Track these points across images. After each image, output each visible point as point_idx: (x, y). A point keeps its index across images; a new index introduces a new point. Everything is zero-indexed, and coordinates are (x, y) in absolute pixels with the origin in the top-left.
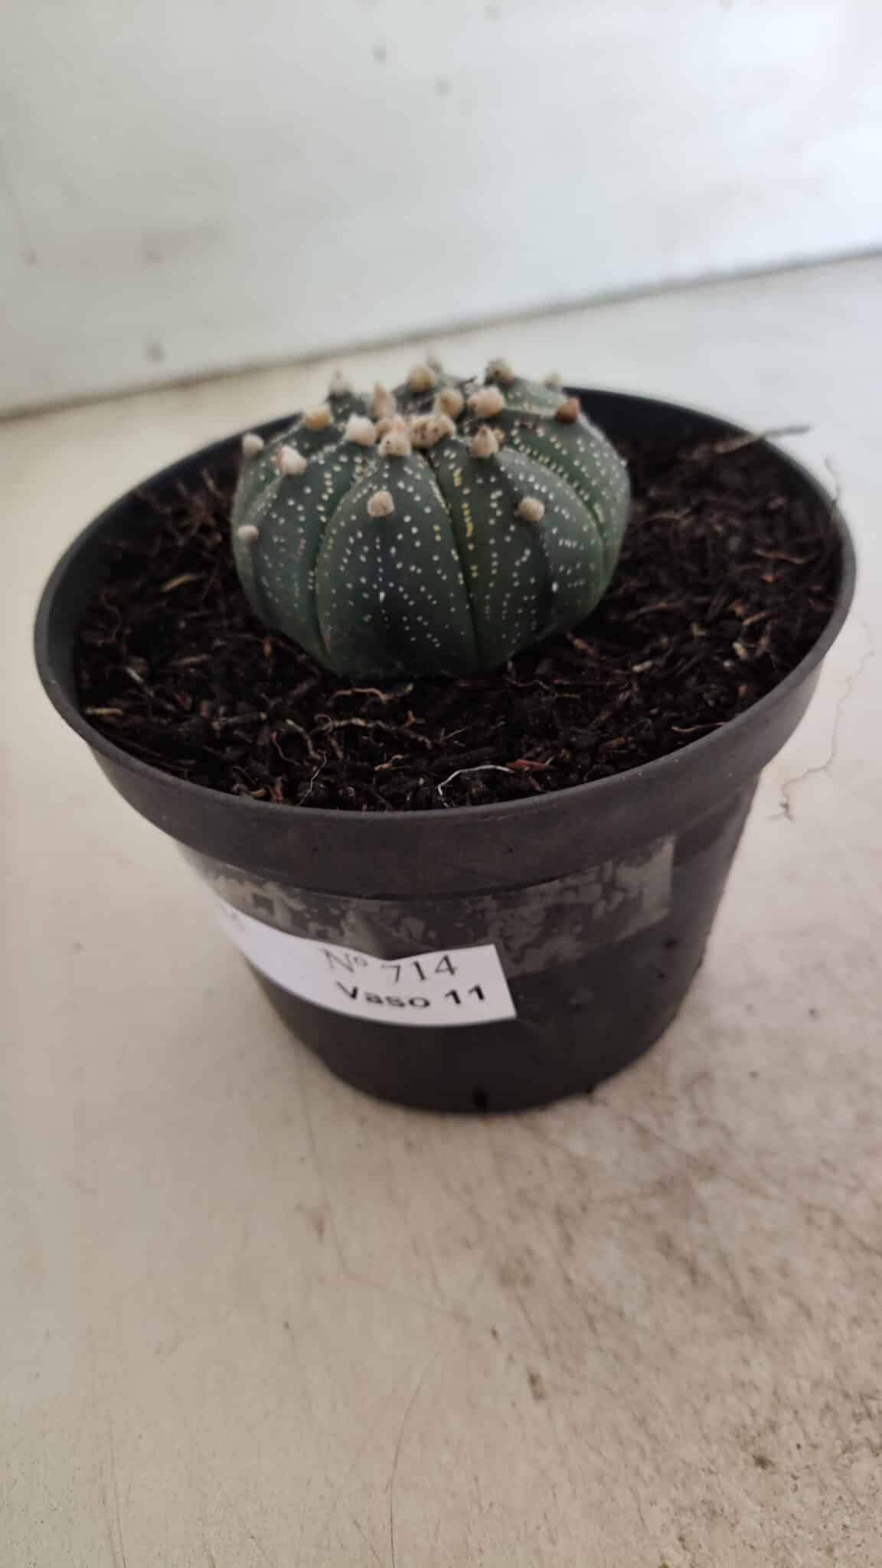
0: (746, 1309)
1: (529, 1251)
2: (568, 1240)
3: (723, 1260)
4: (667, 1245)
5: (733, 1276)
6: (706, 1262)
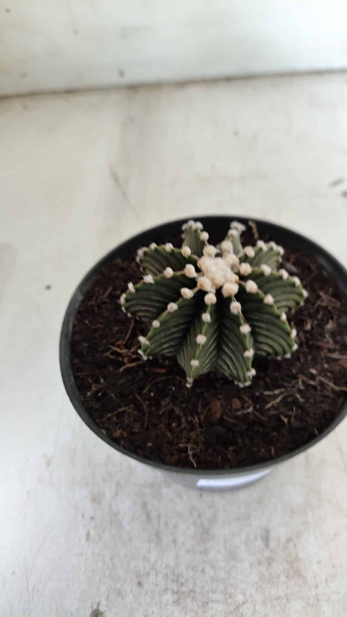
0: (158, 535)
1: (104, 493)
2: (116, 494)
3: (159, 516)
4: (145, 505)
5: (159, 522)
6: (154, 515)
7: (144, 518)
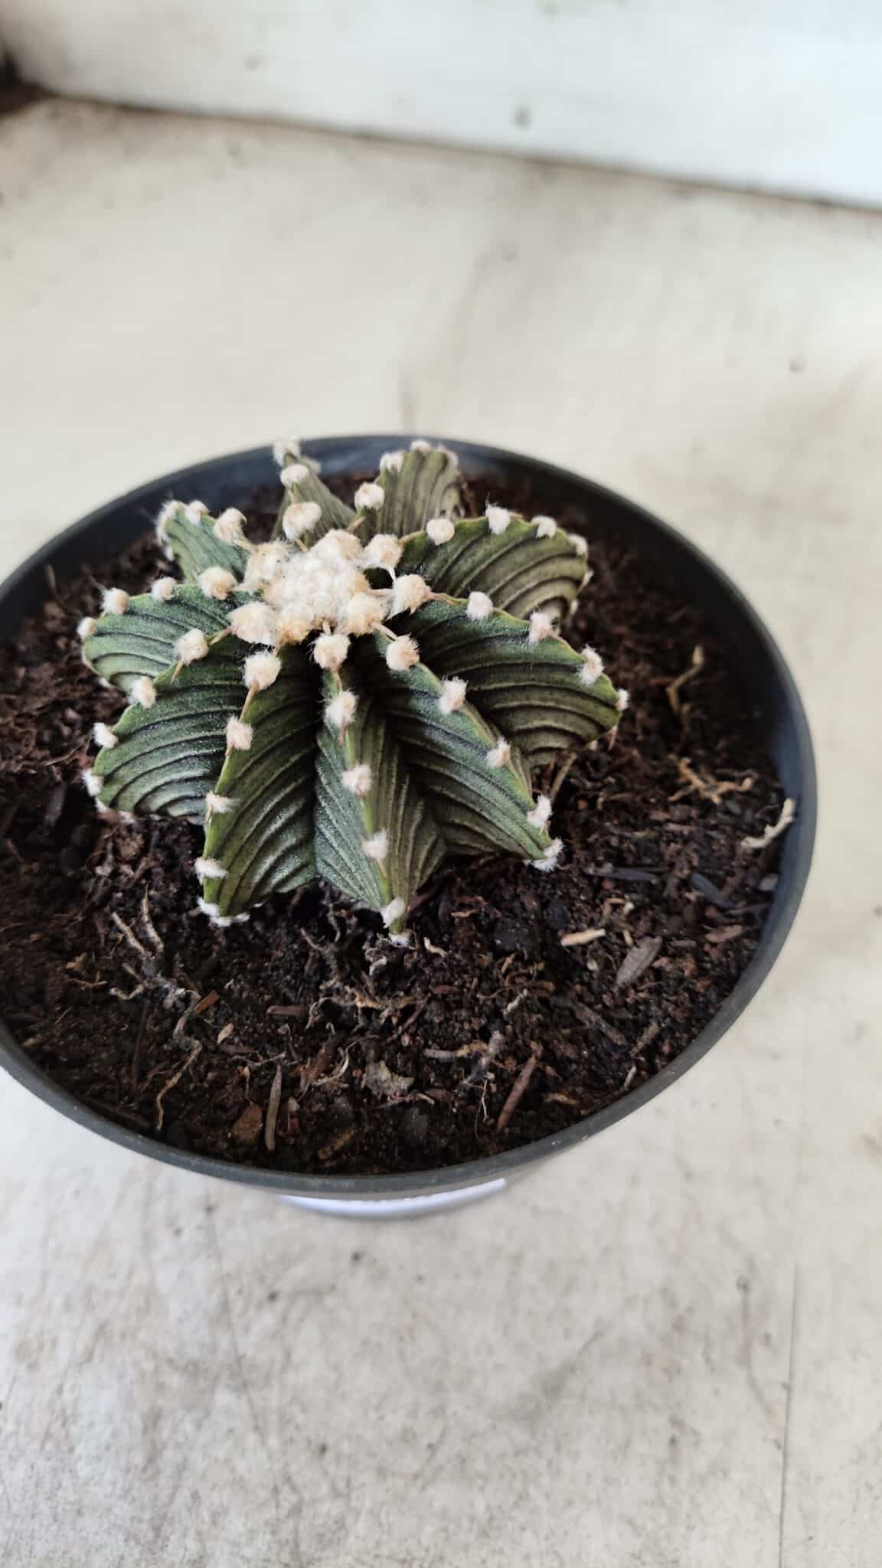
7: (139, 1459)
